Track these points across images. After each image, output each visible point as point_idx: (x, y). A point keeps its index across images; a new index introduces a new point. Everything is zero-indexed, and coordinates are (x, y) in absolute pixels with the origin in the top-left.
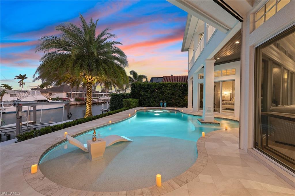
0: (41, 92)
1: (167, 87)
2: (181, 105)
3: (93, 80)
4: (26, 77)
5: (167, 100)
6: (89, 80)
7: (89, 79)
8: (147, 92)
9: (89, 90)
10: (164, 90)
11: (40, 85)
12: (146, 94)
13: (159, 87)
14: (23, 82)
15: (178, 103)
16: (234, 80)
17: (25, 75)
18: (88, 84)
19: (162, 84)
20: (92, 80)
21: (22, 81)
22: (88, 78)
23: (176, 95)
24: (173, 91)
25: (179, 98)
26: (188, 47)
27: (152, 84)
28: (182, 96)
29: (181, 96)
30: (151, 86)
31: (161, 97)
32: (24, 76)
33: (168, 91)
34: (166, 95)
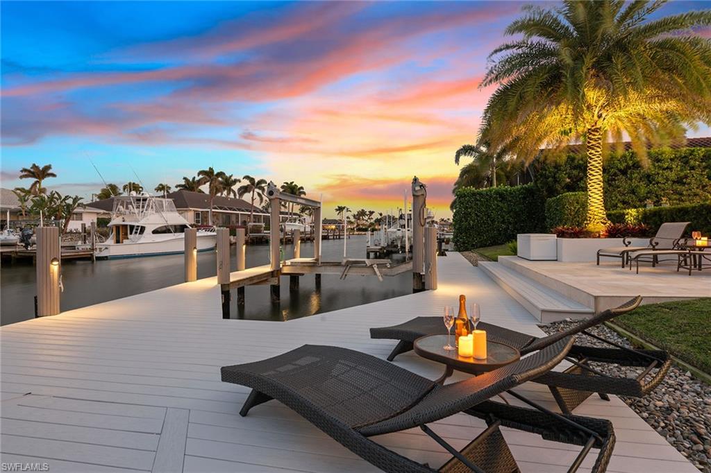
0: (177, 207)
4: (50, 171)
11: (98, 194)
14: (40, 186)
17: (48, 167)
21: (38, 185)
32: (43, 169)
33: (667, 173)
34: (660, 183)
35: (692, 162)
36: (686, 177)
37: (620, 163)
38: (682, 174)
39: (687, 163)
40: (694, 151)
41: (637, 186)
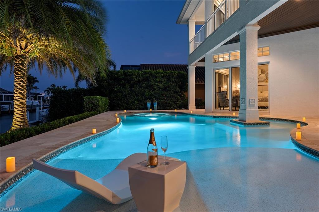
1: (156, 77)
2: (178, 105)
3: (28, 52)
5: (157, 99)
6: (19, 49)
7: (21, 49)
8: (124, 85)
9: (21, 72)
10: (153, 83)
12: (123, 89)
13: (143, 77)
15: (174, 102)
16: (268, 63)
18: (18, 58)
19: (148, 73)
20: (27, 50)
22: (18, 45)
23: (170, 91)
24: (166, 83)
25: (175, 95)
26: (189, 17)
27: (131, 72)
28: (180, 92)
29: (178, 92)
30: (130, 75)
31: (147, 94)
33: (159, 84)
34: (156, 90)
35: (172, 79)
36: (169, 86)
37: (136, 77)
38: (166, 85)
39: (169, 79)
40: (173, 73)
41: (145, 91)
